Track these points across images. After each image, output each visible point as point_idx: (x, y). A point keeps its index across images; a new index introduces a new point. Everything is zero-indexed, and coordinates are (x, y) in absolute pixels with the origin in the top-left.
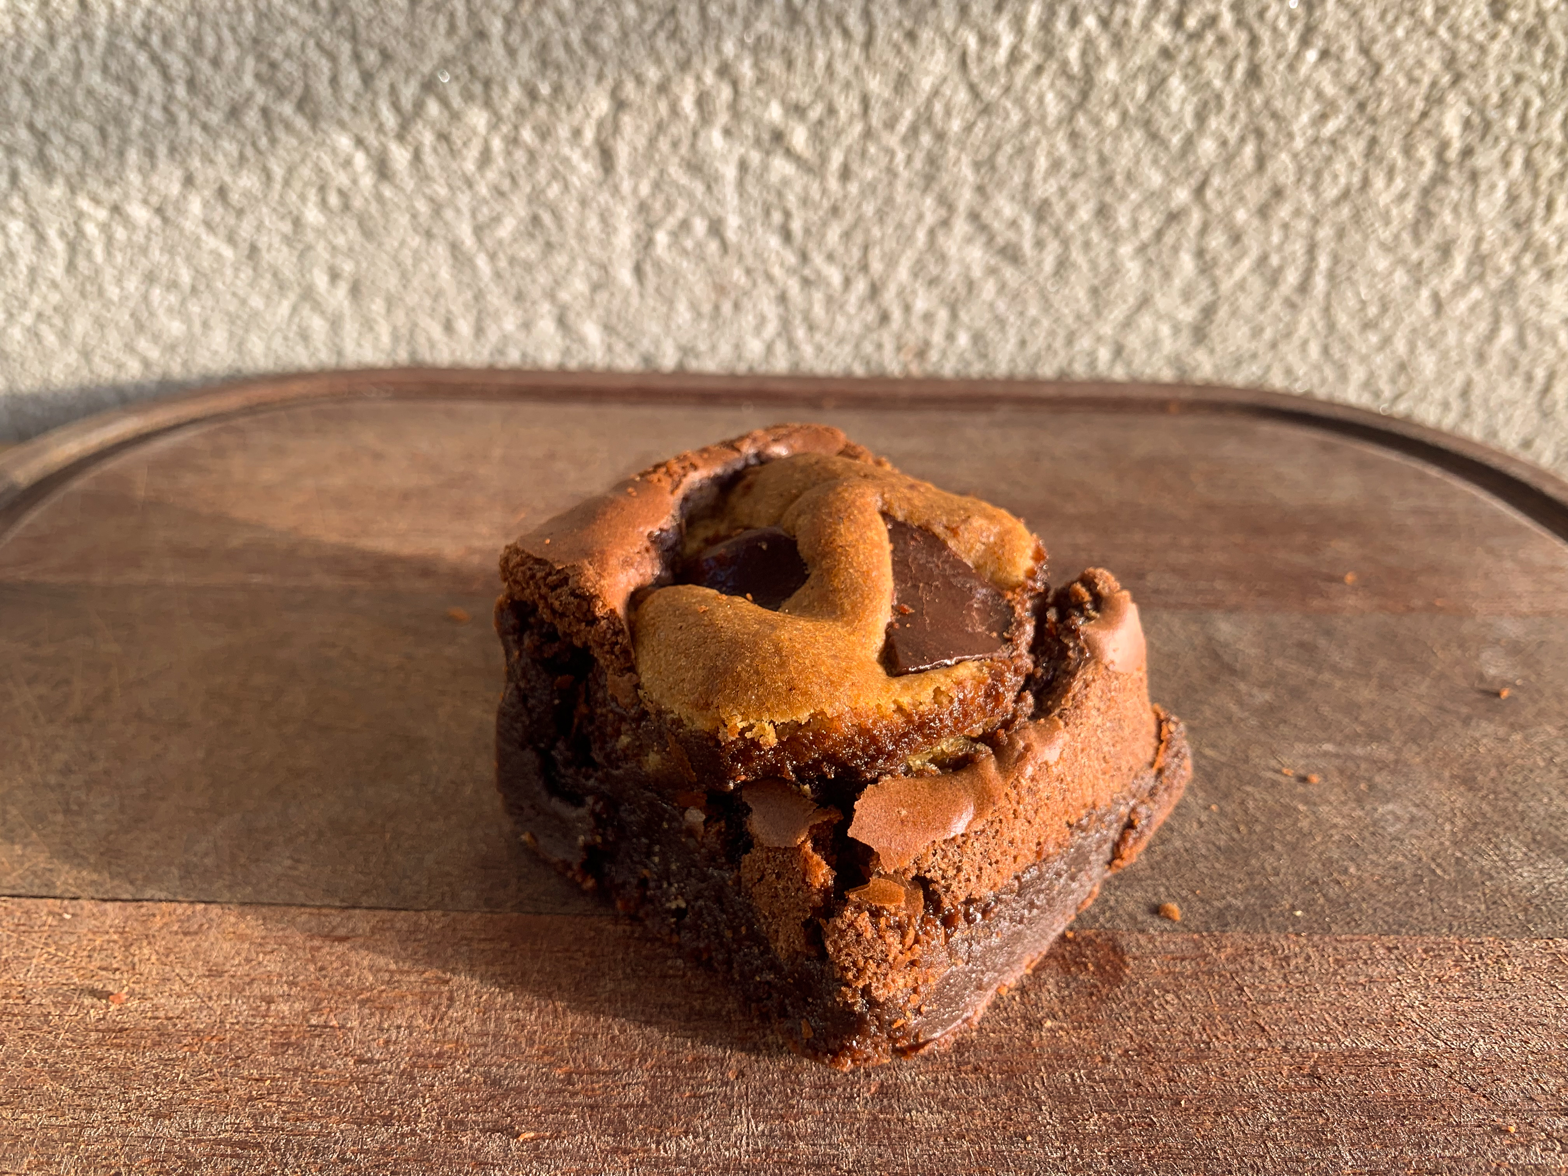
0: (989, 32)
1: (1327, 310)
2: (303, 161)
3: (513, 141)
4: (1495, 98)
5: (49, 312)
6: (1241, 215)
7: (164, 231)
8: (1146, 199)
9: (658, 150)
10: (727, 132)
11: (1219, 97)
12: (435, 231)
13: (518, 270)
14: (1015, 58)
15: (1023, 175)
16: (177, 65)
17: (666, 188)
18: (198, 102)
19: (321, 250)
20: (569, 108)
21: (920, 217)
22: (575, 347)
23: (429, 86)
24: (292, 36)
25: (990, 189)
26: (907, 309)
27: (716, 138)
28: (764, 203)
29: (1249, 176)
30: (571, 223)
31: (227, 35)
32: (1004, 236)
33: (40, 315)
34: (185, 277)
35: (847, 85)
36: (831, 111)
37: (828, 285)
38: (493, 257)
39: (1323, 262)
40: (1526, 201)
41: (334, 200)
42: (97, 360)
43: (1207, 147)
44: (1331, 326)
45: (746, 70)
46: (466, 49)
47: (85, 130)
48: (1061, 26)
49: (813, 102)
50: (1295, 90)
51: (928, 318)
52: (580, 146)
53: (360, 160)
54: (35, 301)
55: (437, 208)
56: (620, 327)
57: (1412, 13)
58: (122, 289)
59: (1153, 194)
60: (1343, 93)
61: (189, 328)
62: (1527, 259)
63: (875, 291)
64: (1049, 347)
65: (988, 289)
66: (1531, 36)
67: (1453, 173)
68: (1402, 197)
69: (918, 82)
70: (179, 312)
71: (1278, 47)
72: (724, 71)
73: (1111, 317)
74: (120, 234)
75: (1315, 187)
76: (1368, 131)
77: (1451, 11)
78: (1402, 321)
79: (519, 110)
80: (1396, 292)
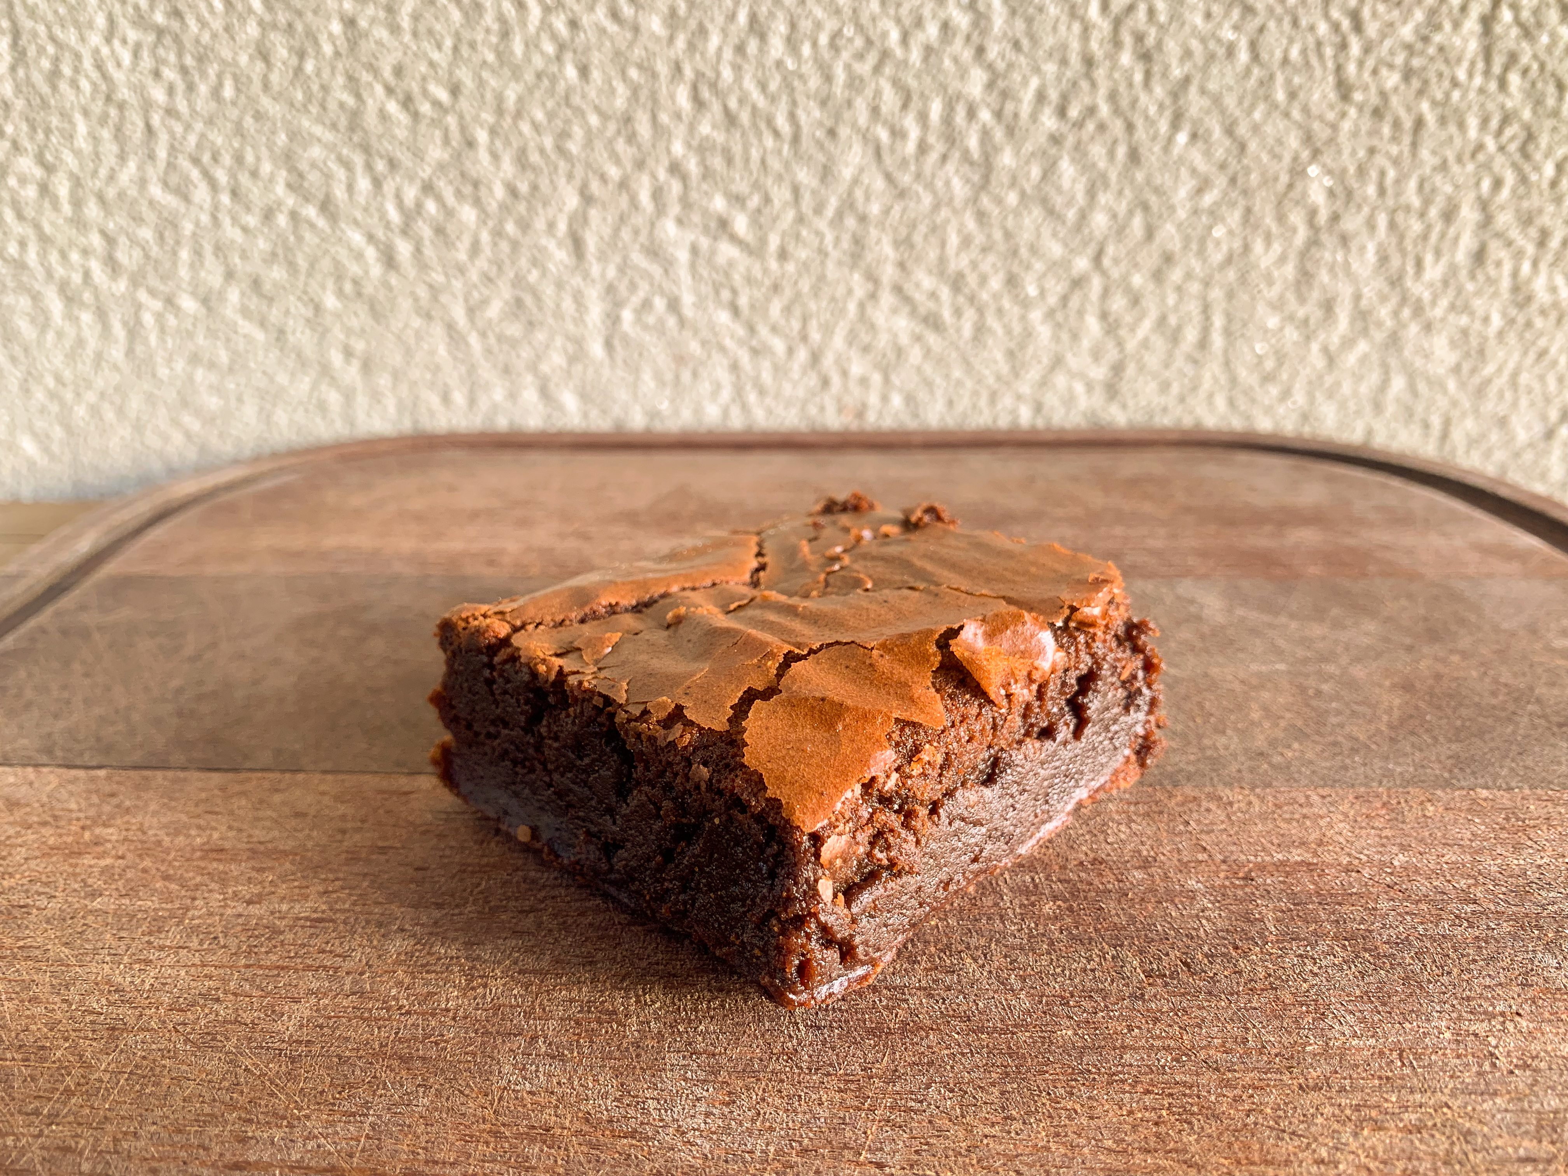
0: (898, 127)
1: (1227, 363)
2: (323, 255)
3: (498, 233)
4: (1352, 170)
5: (111, 391)
6: (1137, 280)
7: (207, 318)
8: (1049, 269)
9: (621, 238)
10: (680, 222)
11: (1104, 177)
12: (433, 313)
13: (505, 347)
14: (923, 148)
15: (938, 251)
16: (222, 176)
17: (629, 272)
18: (238, 208)
19: (338, 333)
20: (545, 204)
21: (850, 292)
22: (555, 413)
23: (428, 188)
24: (316, 152)
25: (909, 264)
26: (845, 374)
27: (669, 228)
28: (714, 283)
29: (1139, 245)
30: (549, 303)
31: (263, 152)
32: (925, 305)
33: (102, 395)
34: (224, 357)
35: (780, 178)
36: (767, 200)
37: (773, 355)
38: (483, 335)
39: (1218, 321)
40: (1395, 262)
41: (348, 287)
42: (148, 433)
43: (1100, 220)
44: (1233, 381)
45: (692, 166)
46: (458, 156)
47: (146, 234)
48: (960, 120)
49: (751, 193)
50: (1172, 168)
51: (864, 381)
52: (554, 236)
53: (371, 253)
54: (99, 383)
55: (435, 293)
56: (594, 395)
57: (1267, 98)
58: (172, 369)
59: (1055, 264)
60: (1214, 169)
61: (227, 403)
63: (815, 358)
64: (974, 406)
65: (915, 355)
66: (1377, 114)
67: (1324, 237)
68: (1282, 259)
69: (839, 172)
70: (218, 390)
71: (1152, 132)
72: (675, 168)
73: (1029, 376)
74: (171, 321)
75: (1201, 252)
76: (1242, 202)
77: (1302, 95)
78: (1298, 373)
79: (504, 208)
80: (1288, 346)
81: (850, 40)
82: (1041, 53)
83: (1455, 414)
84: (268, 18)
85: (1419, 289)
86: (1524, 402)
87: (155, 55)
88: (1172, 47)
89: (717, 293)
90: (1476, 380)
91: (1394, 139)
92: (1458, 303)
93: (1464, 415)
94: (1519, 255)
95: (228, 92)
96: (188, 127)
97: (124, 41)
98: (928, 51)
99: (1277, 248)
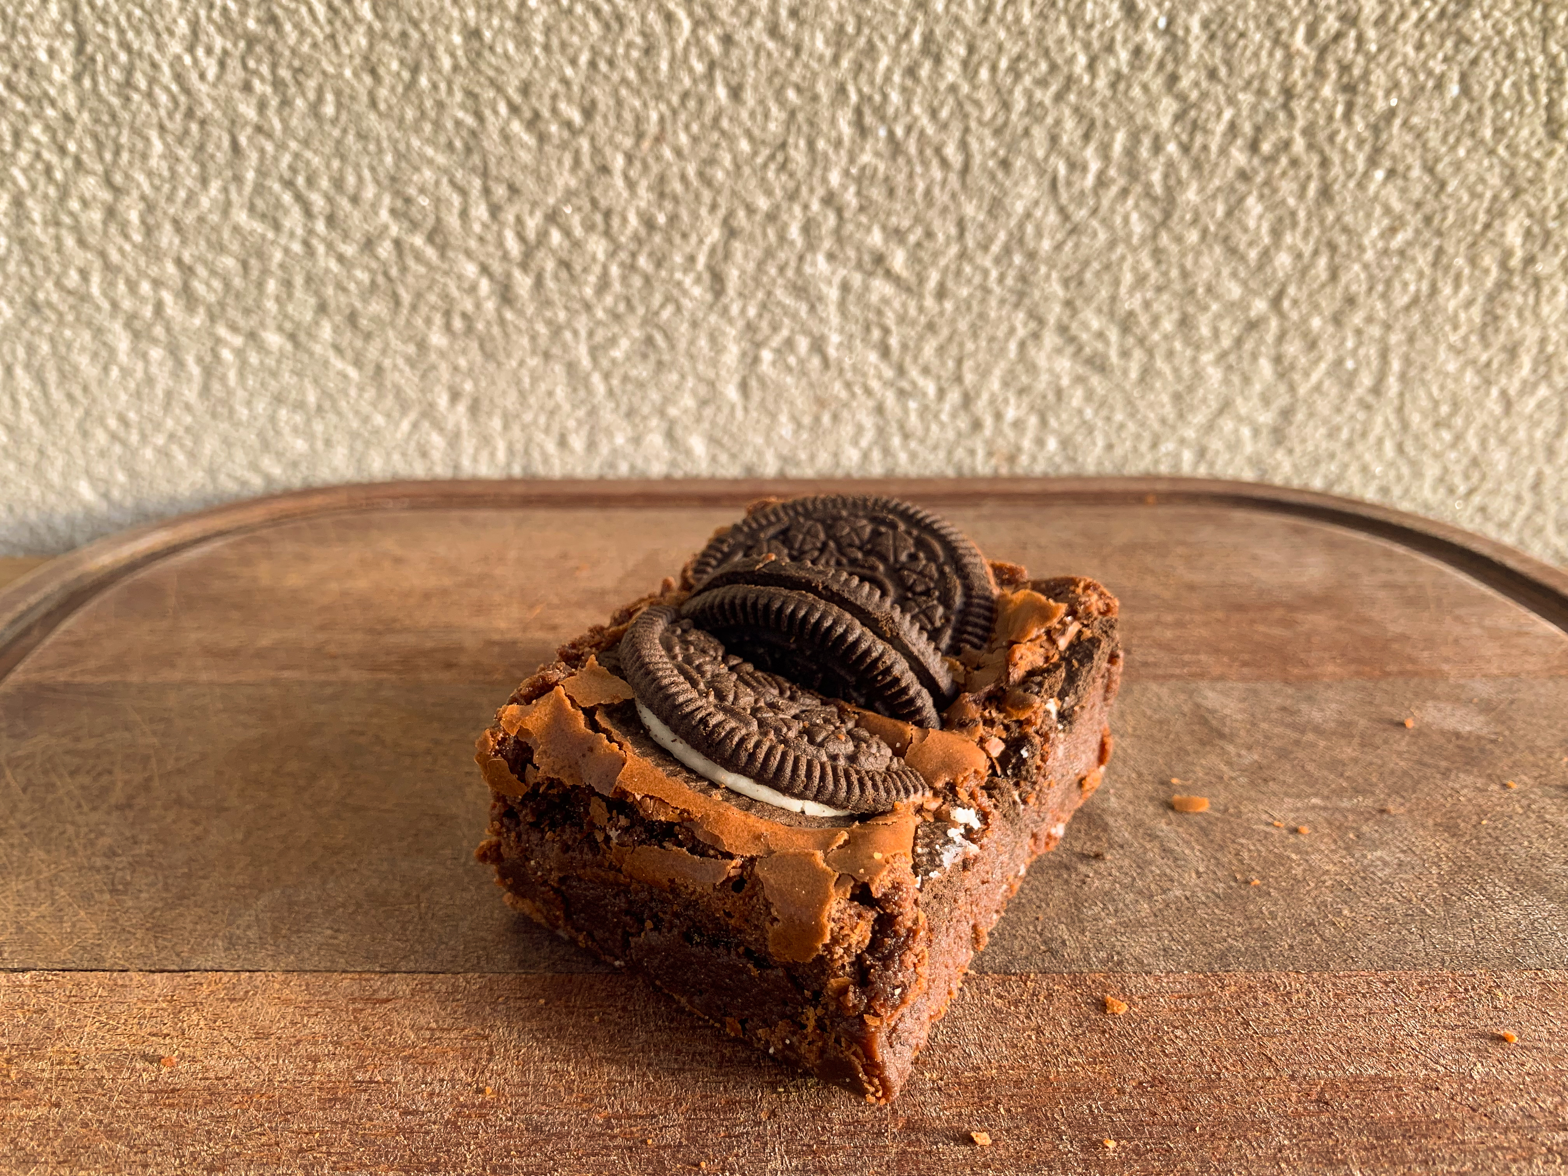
0: (1078, 159)
1: (1400, 410)
2: (430, 288)
3: (631, 267)
4: (1554, 210)
5: (181, 432)
6: (1316, 323)
7: (295, 355)
8: (1226, 310)
9: (766, 273)
10: (831, 257)
11: (1293, 214)
12: (553, 352)
13: (630, 387)
14: (1102, 182)
15: (1110, 290)
16: (318, 201)
17: (772, 308)
18: (334, 236)
19: (443, 371)
20: (684, 236)
21: (1012, 330)
22: (681, 458)
23: (553, 217)
25: (1079, 303)
26: (999, 416)
27: (820, 262)
28: (865, 321)
29: (1323, 286)
30: (682, 343)
31: (367, 174)
32: (1092, 346)
33: (172, 437)
34: (312, 398)
35: (945, 210)
36: (929, 235)
37: (924, 395)
38: (607, 376)
39: (1396, 365)
41: (458, 324)
42: (222, 476)
43: (1283, 260)
44: (1405, 426)
45: (850, 197)
46: (589, 183)
47: (229, 262)
48: (1144, 152)
49: (912, 227)
50: (1365, 206)
52: (693, 271)
53: (485, 286)
54: (170, 423)
55: (556, 331)
56: (726, 440)
57: (1473, 134)
58: (251, 410)
59: (1233, 304)
60: (1410, 208)
61: (312, 447)
63: (967, 401)
64: (1135, 451)
65: (1077, 397)
67: (1516, 280)
68: (1469, 304)
69: (1012, 206)
70: (303, 431)
71: (1348, 167)
72: (829, 200)
73: (1195, 421)
74: (254, 358)
75: (1386, 295)
76: (1435, 243)
77: (1510, 132)
78: (1473, 419)
79: (637, 239)
80: (1468, 392)
81: (1034, 65)
82: (1238, 82)
84: (377, 26)
87: (245, 67)
88: (1378, 77)
95: (329, 110)
96: (282, 147)
97: (209, 51)
98: (1118, 77)
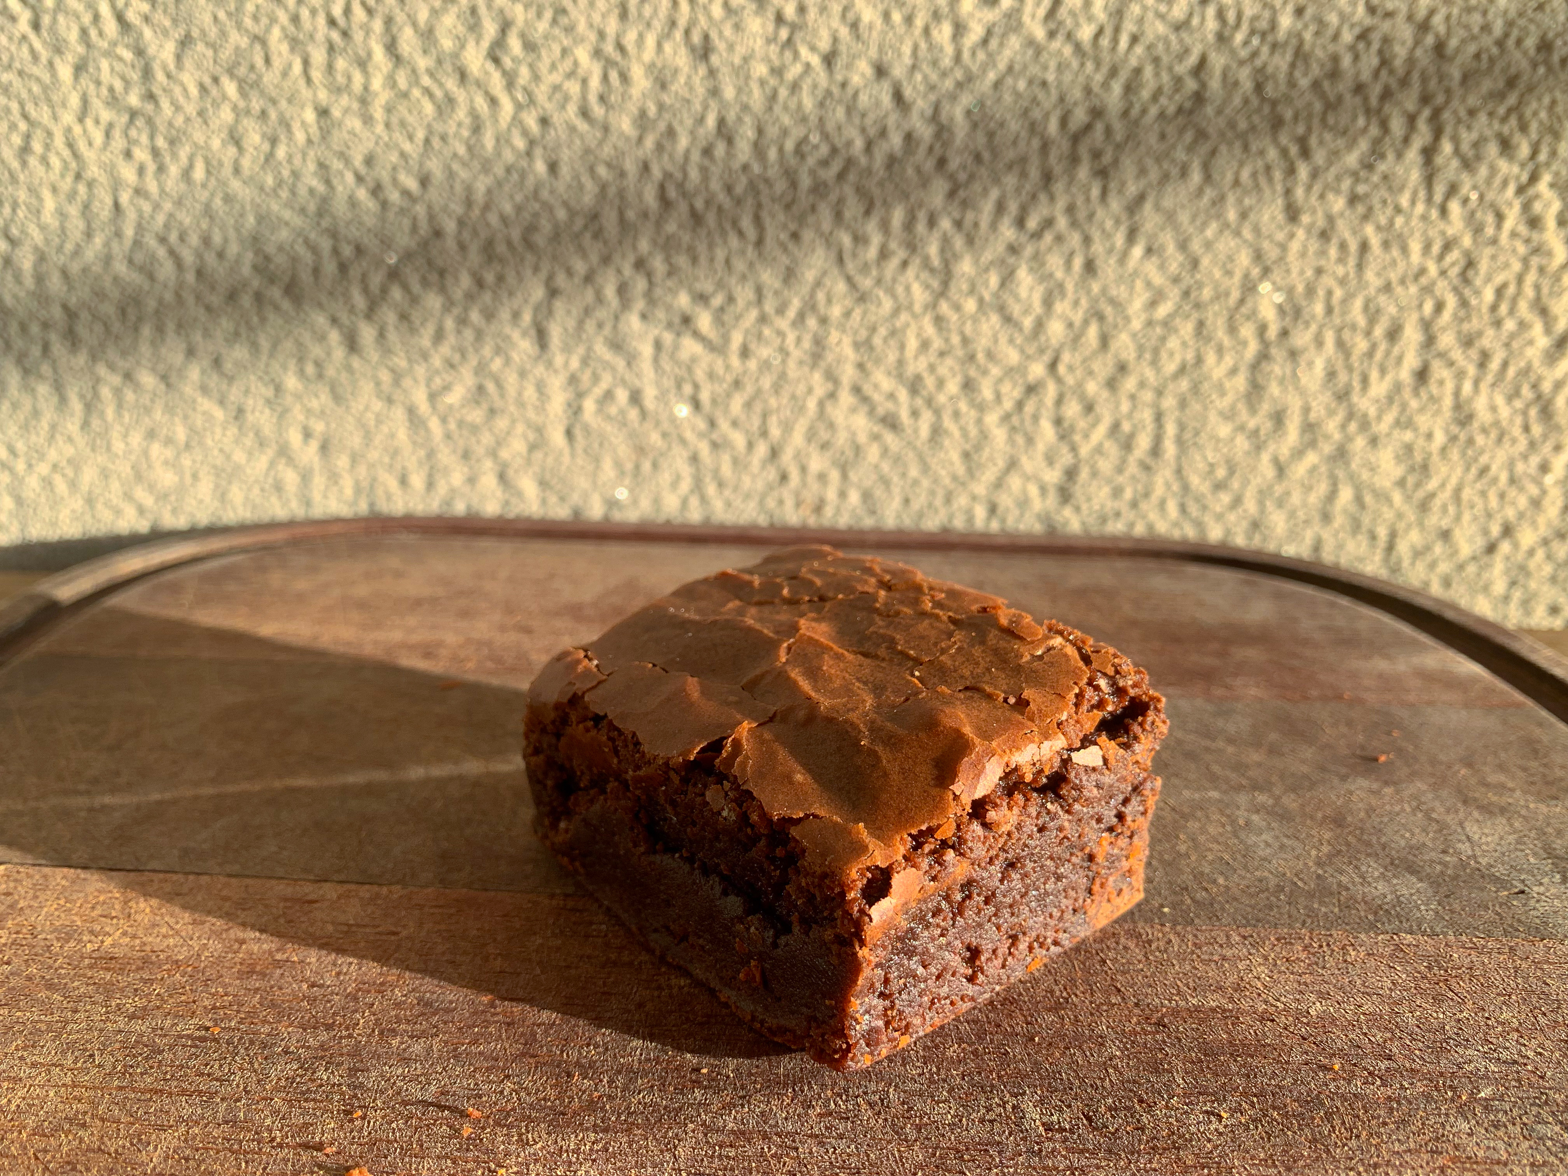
0: (860, 233)
1: (1179, 471)
3: (463, 322)
4: (1300, 288)
5: (64, 463)
6: (1092, 387)
7: (167, 393)
8: (1006, 374)
9: (585, 331)
10: (644, 317)
11: (1061, 286)
12: (395, 397)
13: (465, 432)
14: (884, 254)
15: (897, 353)
17: (592, 363)
19: (298, 414)
20: (510, 295)
21: (810, 391)
22: (514, 501)
23: (394, 275)
25: (869, 365)
26: (804, 469)
27: (633, 323)
28: (676, 377)
29: (1094, 354)
30: (511, 391)
32: (884, 406)
33: (55, 467)
34: (181, 434)
35: (744, 278)
36: (731, 299)
37: (733, 448)
38: (444, 420)
39: (1171, 429)
40: (1343, 377)
41: (310, 369)
42: (99, 506)
43: (1056, 329)
44: (1186, 488)
45: (658, 264)
46: (425, 245)
47: (108, 309)
49: (715, 292)
50: (1127, 280)
51: (822, 477)
52: (519, 326)
54: (53, 454)
55: (397, 378)
56: (554, 482)
58: (127, 444)
59: (1011, 369)
60: (1168, 283)
61: (182, 479)
62: (1353, 427)
63: (774, 453)
64: (930, 505)
65: (873, 453)
66: (1324, 236)
67: (1274, 351)
68: (1233, 372)
69: (803, 274)
70: (173, 465)
71: (1108, 245)
72: (641, 264)
73: (984, 478)
74: (130, 396)
75: (1155, 362)
76: (1195, 315)
77: (1252, 216)
78: (1249, 482)
80: (1239, 456)
81: (816, 147)
82: (1001, 165)
83: (1401, 526)
84: (242, 104)
85: (1364, 404)
86: (1467, 517)
87: (127, 136)
89: (679, 386)
90: (1420, 494)
91: (1341, 260)
92: (1403, 419)
93: (1409, 527)
94: (1460, 375)
95: (199, 174)
96: (156, 207)
97: (97, 122)
98: (892, 160)
99: (1229, 361)
